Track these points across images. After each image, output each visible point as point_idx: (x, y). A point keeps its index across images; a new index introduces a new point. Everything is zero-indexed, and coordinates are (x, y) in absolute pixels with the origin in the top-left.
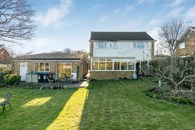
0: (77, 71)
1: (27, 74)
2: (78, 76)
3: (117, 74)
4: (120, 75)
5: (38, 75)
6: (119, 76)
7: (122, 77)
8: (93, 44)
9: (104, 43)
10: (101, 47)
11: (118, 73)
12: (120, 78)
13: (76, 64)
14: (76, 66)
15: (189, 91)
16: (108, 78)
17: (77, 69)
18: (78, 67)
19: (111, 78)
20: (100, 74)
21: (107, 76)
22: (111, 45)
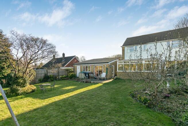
0: (106, 71)
1: (80, 73)
2: (107, 75)
5: (84, 73)
8: (124, 49)
9: (134, 47)
13: (106, 66)
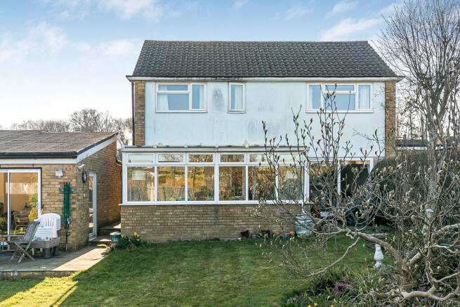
0: (62, 206)
3: (232, 217)
4: (246, 220)
6: (241, 225)
7: (251, 230)
8: (144, 91)
9: (190, 86)
10: (176, 104)
11: (238, 211)
12: (245, 234)
13: (59, 174)
14: (57, 186)
15: (425, 294)
16: (197, 234)
17: (62, 197)
18: (67, 189)
19: (208, 233)
20: (161, 217)
21: (193, 225)
22: (217, 95)
